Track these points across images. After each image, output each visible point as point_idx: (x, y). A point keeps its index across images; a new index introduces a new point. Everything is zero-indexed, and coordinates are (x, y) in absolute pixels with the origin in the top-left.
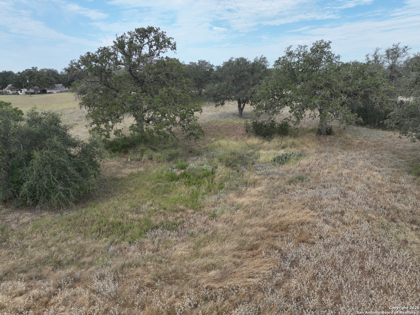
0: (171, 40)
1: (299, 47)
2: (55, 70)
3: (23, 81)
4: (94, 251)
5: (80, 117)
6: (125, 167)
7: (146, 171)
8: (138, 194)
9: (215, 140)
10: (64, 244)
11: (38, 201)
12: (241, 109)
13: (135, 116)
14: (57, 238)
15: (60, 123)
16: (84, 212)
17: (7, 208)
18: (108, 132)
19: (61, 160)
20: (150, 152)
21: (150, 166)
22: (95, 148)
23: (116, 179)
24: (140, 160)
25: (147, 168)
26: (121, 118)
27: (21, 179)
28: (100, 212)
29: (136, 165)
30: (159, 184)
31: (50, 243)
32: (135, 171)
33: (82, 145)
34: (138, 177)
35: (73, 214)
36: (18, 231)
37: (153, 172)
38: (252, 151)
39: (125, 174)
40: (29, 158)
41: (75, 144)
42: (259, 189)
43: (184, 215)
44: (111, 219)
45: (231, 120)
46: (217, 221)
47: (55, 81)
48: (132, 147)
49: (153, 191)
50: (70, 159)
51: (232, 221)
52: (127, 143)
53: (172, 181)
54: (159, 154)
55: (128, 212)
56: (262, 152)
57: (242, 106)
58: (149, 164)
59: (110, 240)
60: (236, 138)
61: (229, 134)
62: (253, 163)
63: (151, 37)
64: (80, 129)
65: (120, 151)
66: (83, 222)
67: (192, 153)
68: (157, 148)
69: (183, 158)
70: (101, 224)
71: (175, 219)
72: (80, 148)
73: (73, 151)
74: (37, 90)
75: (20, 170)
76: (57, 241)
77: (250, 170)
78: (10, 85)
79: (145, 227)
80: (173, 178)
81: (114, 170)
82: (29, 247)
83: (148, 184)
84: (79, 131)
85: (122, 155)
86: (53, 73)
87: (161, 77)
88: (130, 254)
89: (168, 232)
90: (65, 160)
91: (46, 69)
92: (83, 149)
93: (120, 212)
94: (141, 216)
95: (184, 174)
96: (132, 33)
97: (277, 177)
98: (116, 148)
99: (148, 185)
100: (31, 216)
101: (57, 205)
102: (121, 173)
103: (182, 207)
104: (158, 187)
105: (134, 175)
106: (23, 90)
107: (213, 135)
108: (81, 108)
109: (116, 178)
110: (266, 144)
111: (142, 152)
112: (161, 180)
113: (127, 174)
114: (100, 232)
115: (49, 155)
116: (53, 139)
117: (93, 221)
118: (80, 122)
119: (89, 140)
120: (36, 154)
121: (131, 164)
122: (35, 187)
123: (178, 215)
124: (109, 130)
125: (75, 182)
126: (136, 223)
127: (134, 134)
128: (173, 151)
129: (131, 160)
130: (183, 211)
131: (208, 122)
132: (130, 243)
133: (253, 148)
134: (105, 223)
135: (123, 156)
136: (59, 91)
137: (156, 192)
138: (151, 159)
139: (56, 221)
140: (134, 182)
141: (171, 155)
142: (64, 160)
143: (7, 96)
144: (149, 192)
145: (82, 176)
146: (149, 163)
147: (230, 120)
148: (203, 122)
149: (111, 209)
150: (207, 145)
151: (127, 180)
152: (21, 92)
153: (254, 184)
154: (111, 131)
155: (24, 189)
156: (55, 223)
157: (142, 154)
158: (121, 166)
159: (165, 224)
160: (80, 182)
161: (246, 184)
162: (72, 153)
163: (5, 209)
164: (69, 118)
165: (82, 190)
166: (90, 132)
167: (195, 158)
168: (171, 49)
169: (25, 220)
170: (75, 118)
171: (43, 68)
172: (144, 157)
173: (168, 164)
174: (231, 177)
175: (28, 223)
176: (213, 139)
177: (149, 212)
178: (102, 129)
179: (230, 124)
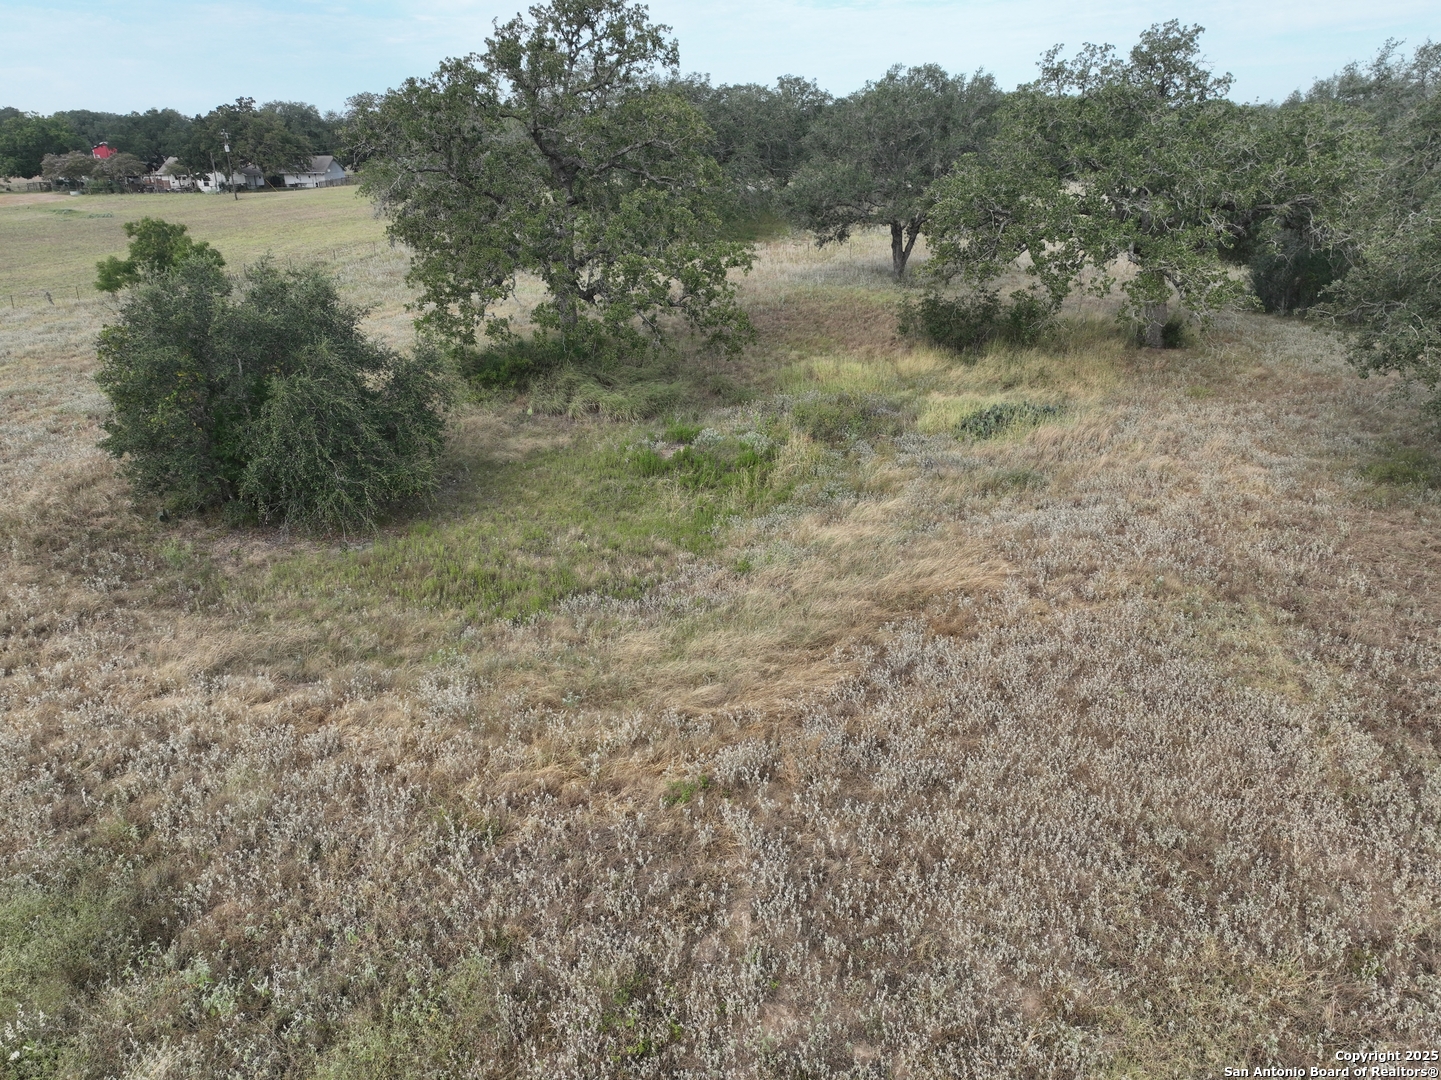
0: (662, 34)
1: (1086, 50)
2: (310, 108)
3: (211, 147)
4: (426, 635)
5: (391, 274)
6: (517, 430)
7: (576, 445)
8: (549, 507)
9: (801, 358)
10: (352, 616)
11: (282, 512)
12: (901, 255)
13: (549, 277)
14: (335, 602)
15: (336, 302)
16: (401, 547)
17: (208, 527)
18: (468, 326)
19: (339, 404)
20: (590, 390)
21: (588, 432)
22: (431, 374)
23: (490, 465)
24: (561, 413)
25: (580, 437)
26: (508, 286)
27: (242, 452)
28: (442, 548)
29: (550, 427)
30: (609, 481)
31: (318, 613)
32: (544, 443)
33: (395, 364)
34: (553, 460)
35: (373, 549)
36: (242, 583)
37: (597, 447)
38: (906, 394)
39: (516, 450)
40: (260, 395)
41: (376, 362)
42: (890, 504)
43: (665, 563)
44: (472, 565)
45: (863, 291)
46: (749, 582)
47: (311, 146)
48: (540, 372)
49: (591, 500)
50: (364, 402)
51: (789, 582)
52: (525, 360)
53: (646, 475)
54: (618, 396)
55: (516, 551)
56: (936, 397)
57: (904, 245)
58: (587, 426)
59: (465, 613)
60: (869, 352)
61: (849, 337)
62: (897, 432)
63: (601, 26)
64: (389, 313)
65: (504, 385)
66: (400, 570)
67: (722, 394)
68: (615, 378)
69: (692, 411)
70: (446, 577)
71: (639, 574)
72: (391, 373)
73: (372, 380)
74: (255, 176)
75: (239, 429)
76: (337, 609)
77: (883, 452)
78: (171, 160)
79: (557, 589)
80: (653, 467)
81: (485, 438)
82: (271, 617)
83: (579, 481)
84: (388, 320)
85: (511, 397)
86: (303, 117)
87: (629, 156)
88: (512, 646)
89: (616, 603)
90: (351, 407)
91: (280, 104)
92: (397, 374)
93: (495, 551)
94: (550, 563)
95: (686, 456)
96: (542, 11)
97: (953, 472)
98: (495, 373)
99: (578, 485)
100: (269, 549)
101: (332, 525)
102: (504, 448)
103: (662, 545)
104: (607, 490)
105: (542, 455)
106: (211, 176)
107: (797, 339)
108: (392, 245)
109: (489, 462)
110: (958, 372)
111: (570, 388)
112: (615, 472)
113: (521, 452)
114: (442, 594)
115: (309, 389)
116: (319, 347)
117: (425, 569)
118: (391, 290)
119: (414, 350)
120: (278, 385)
121: (536, 423)
122: (276, 476)
123: (650, 565)
124: (473, 320)
125: (379, 464)
126: (536, 577)
127: (545, 333)
128: (661, 388)
129: (537, 411)
130: (665, 554)
131: (788, 296)
132: (515, 621)
133: (913, 386)
134: (456, 573)
135: (514, 401)
136: (323, 179)
137: (598, 503)
138: (594, 410)
139: (332, 563)
140: (539, 476)
141: (655, 401)
142: (347, 402)
143: (164, 197)
144: (580, 503)
145: (397, 451)
146: (589, 425)
147: (860, 291)
148: (770, 297)
149: (473, 542)
150: (772, 373)
151: (521, 469)
152: (206, 184)
153: (883, 489)
154: (478, 323)
155: (250, 478)
156: (329, 570)
157: (569, 395)
158: (506, 427)
159: (611, 584)
160: (390, 466)
161: (859, 491)
162: (369, 385)
163: (203, 529)
164: (357, 277)
165: (396, 487)
166: (418, 325)
167: (727, 411)
168: (664, 64)
169: (257, 557)
170: (375, 277)
171: (270, 100)
172: (572, 405)
173: (642, 425)
174: (822, 469)
175: (262, 565)
176: (794, 354)
177: (572, 555)
178: (451, 316)
179: (858, 306)
